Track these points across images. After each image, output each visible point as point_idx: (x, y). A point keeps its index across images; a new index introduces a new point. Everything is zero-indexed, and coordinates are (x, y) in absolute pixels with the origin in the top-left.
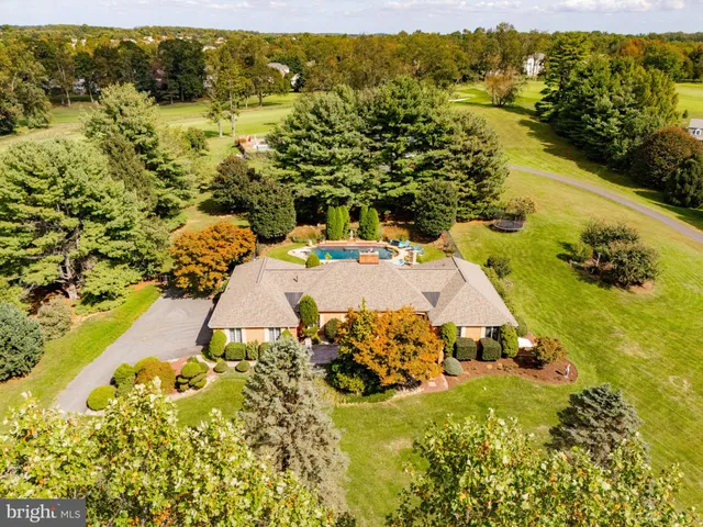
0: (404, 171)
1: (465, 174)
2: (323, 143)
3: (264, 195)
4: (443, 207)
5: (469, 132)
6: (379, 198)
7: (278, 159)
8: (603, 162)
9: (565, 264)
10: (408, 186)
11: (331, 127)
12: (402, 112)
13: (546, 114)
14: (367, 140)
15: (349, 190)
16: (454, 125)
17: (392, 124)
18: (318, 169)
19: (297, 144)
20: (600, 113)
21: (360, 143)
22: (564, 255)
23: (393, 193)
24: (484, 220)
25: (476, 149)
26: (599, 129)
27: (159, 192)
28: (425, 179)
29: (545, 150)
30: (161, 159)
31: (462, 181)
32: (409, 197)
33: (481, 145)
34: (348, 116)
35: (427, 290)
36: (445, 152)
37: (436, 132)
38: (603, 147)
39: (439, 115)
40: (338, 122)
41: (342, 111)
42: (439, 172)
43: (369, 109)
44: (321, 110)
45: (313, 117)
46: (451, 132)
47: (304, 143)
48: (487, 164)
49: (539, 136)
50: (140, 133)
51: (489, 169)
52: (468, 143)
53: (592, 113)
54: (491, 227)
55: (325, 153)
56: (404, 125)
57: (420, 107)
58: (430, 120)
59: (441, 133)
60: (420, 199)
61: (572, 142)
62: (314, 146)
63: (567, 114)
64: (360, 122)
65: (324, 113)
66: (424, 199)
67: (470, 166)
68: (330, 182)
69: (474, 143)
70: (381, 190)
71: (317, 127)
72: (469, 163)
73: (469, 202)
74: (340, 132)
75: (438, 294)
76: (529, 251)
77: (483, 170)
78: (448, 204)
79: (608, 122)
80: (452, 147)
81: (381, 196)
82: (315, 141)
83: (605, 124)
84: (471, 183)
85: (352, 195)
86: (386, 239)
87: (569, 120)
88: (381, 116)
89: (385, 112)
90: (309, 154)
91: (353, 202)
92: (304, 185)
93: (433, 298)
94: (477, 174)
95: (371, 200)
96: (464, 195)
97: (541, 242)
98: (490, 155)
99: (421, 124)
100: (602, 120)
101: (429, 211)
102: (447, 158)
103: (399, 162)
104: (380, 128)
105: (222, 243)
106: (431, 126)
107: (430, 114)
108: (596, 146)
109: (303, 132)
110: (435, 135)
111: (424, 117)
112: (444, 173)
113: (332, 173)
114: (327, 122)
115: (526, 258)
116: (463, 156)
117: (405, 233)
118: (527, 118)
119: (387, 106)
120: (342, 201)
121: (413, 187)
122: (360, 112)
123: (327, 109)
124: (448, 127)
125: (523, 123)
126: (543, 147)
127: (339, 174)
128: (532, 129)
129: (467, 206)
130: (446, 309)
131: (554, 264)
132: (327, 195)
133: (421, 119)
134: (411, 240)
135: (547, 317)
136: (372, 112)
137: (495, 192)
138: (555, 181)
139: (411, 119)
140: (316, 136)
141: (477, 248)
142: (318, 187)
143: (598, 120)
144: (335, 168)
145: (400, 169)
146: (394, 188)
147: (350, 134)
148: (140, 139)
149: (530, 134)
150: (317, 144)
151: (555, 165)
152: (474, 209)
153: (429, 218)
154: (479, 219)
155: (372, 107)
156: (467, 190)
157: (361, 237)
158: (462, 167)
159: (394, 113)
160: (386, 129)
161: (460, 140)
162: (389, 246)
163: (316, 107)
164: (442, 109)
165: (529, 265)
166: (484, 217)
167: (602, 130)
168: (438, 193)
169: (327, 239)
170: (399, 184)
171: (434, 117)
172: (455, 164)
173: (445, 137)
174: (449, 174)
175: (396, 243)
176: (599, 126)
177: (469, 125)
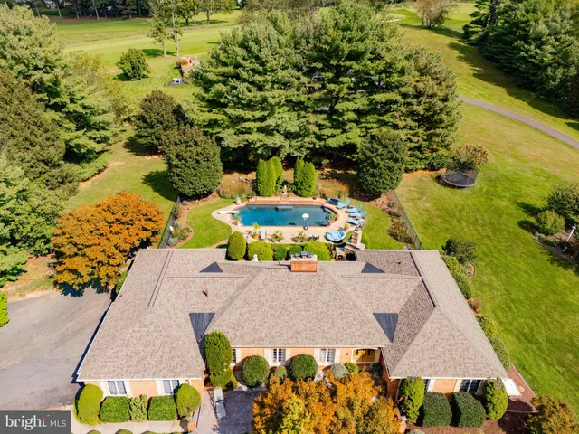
0: (346, 117)
1: (415, 121)
2: (252, 83)
3: (182, 147)
4: (391, 164)
5: (422, 71)
6: (317, 147)
7: (203, 99)
8: (534, 90)
9: (529, 236)
10: (349, 135)
11: (263, 64)
12: (346, 48)
13: (474, 37)
14: (304, 79)
15: (282, 139)
16: (405, 63)
17: (334, 62)
18: (248, 114)
19: (225, 83)
20: (534, 39)
21: (296, 82)
22: (526, 222)
23: (332, 143)
24: (431, 170)
25: (430, 93)
26: (531, 57)
27: (67, 136)
28: (369, 125)
29: (475, 75)
30: (65, 99)
31: (411, 129)
32: (351, 148)
33: (436, 87)
34: (282, 51)
35: (381, 311)
36: (393, 96)
37: (384, 71)
38: (534, 75)
39: (389, 50)
40: (270, 58)
41: (275, 45)
42: (385, 118)
43: (308, 43)
44: (251, 44)
45: (241, 52)
46: (402, 72)
47: (233, 82)
48: (441, 110)
49: (467, 60)
50: (36, 68)
51: (443, 116)
52: (421, 85)
53: (526, 39)
54: (439, 178)
55: (255, 96)
56: (348, 63)
57: (367, 41)
58: (379, 57)
59: (390, 72)
60: (364, 154)
61: (501, 68)
62: (242, 87)
63: (498, 39)
64: (297, 58)
65: (254, 48)
66: (369, 153)
67: (422, 113)
68: (260, 130)
69: (428, 85)
70: (319, 138)
71: (247, 64)
72: (420, 109)
73: (417, 153)
74: (273, 71)
75: (395, 316)
76: (486, 217)
77: (436, 118)
78: (396, 161)
79: (541, 50)
80: (403, 90)
81: (318, 144)
82: (244, 80)
83: (539, 51)
84: (421, 131)
85: (286, 143)
86: (324, 196)
87: (499, 45)
88: (321, 50)
89: (327, 48)
90: (238, 97)
91: (288, 151)
92: (231, 131)
93: (388, 322)
94: (429, 121)
95: (308, 149)
96: (413, 145)
97: (496, 202)
98: (445, 100)
99: (369, 62)
100: (536, 47)
101: (375, 168)
102: (396, 102)
103: (340, 106)
104: (320, 65)
105: (116, 228)
106: (380, 65)
107: (378, 50)
108: (528, 73)
109: (230, 69)
110: (384, 76)
111: (372, 53)
112: (391, 120)
113: (262, 119)
114: (257, 58)
115: (483, 226)
116: (414, 101)
117: (344, 188)
118: (455, 41)
119: (330, 40)
120: (275, 151)
121: (354, 135)
122: (297, 45)
123: (257, 42)
124: (399, 66)
125: (452, 46)
126: (472, 72)
127: (271, 122)
128: (461, 52)
129: (414, 156)
130: (409, 352)
131: (516, 235)
132: (258, 145)
133: (369, 56)
134: (351, 196)
135: (526, 330)
136: (311, 46)
137: (446, 142)
138: (490, 111)
139: (355, 56)
140: (245, 75)
141: (427, 210)
142: (247, 136)
143: (532, 47)
144: (266, 113)
145: (341, 114)
146: (333, 136)
147: (285, 73)
148: (37, 75)
149: (460, 58)
150: (246, 84)
151: (486, 92)
152: (421, 159)
153: (373, 175)
154: (425, 169)
155: (311, 40)
156: (415, 139)
157: (295, 193)
158: (412, 114)
159: (337, 48)
160: (328, 67)
161: (411, 81)
162: (327, 205)
163: (246, 40)
164: (392, 42)
165: (488, 237)
166: (431, 167)
167: (535, 58)
168: (386, 147)
169: (258, 194)
170: (339, 131)
171: (383, 53)
172: (404, 109)
173: (395, 78)
174: (398, 122)
175: (334, 202)
176: (532, 53)
177: (422, 63)
